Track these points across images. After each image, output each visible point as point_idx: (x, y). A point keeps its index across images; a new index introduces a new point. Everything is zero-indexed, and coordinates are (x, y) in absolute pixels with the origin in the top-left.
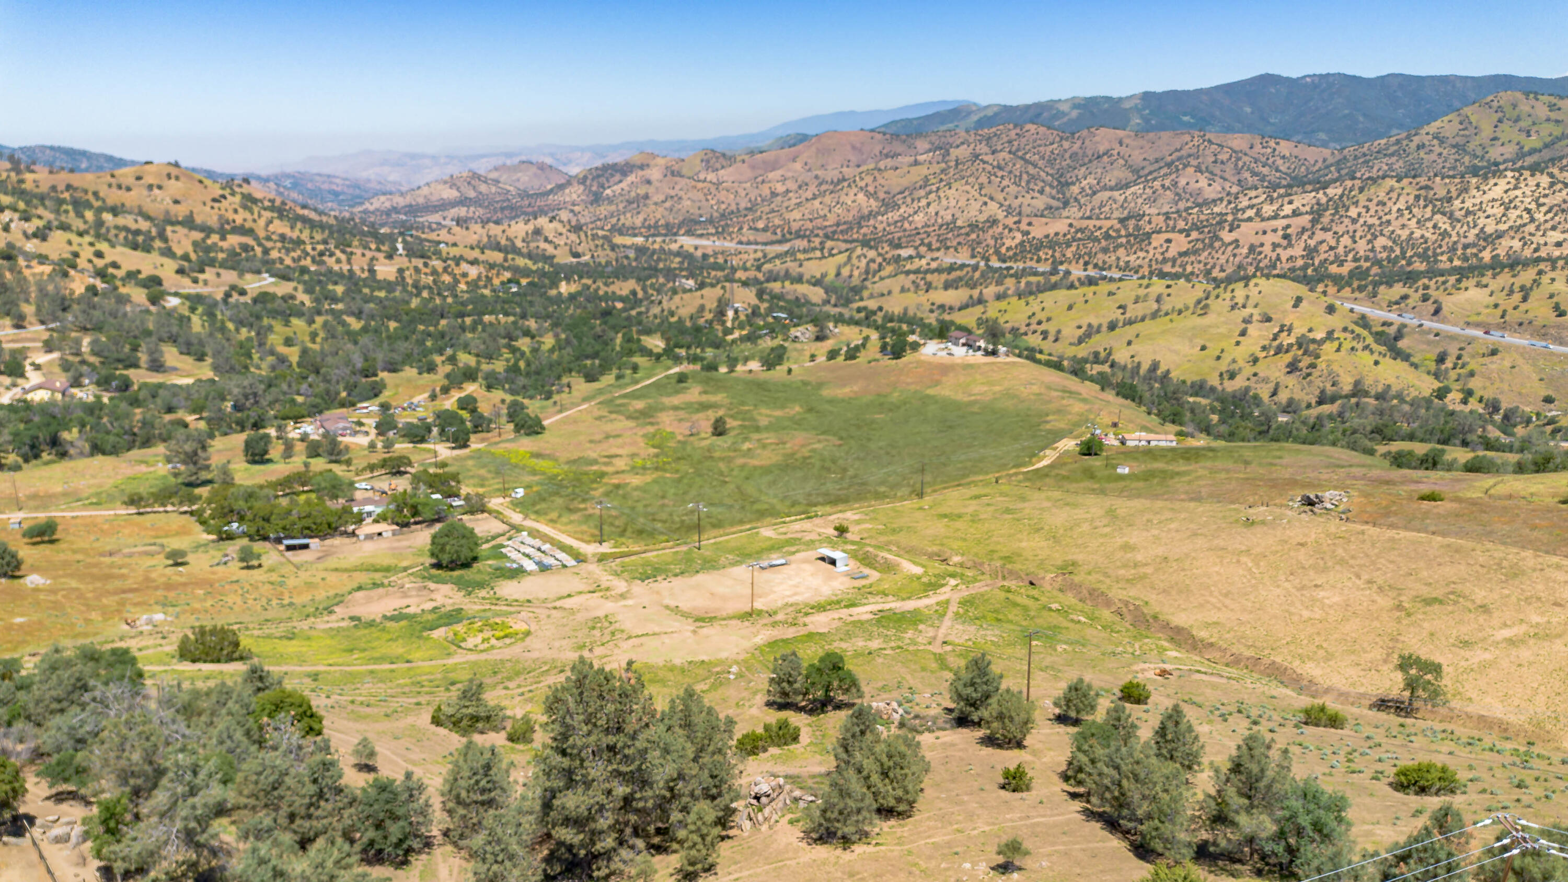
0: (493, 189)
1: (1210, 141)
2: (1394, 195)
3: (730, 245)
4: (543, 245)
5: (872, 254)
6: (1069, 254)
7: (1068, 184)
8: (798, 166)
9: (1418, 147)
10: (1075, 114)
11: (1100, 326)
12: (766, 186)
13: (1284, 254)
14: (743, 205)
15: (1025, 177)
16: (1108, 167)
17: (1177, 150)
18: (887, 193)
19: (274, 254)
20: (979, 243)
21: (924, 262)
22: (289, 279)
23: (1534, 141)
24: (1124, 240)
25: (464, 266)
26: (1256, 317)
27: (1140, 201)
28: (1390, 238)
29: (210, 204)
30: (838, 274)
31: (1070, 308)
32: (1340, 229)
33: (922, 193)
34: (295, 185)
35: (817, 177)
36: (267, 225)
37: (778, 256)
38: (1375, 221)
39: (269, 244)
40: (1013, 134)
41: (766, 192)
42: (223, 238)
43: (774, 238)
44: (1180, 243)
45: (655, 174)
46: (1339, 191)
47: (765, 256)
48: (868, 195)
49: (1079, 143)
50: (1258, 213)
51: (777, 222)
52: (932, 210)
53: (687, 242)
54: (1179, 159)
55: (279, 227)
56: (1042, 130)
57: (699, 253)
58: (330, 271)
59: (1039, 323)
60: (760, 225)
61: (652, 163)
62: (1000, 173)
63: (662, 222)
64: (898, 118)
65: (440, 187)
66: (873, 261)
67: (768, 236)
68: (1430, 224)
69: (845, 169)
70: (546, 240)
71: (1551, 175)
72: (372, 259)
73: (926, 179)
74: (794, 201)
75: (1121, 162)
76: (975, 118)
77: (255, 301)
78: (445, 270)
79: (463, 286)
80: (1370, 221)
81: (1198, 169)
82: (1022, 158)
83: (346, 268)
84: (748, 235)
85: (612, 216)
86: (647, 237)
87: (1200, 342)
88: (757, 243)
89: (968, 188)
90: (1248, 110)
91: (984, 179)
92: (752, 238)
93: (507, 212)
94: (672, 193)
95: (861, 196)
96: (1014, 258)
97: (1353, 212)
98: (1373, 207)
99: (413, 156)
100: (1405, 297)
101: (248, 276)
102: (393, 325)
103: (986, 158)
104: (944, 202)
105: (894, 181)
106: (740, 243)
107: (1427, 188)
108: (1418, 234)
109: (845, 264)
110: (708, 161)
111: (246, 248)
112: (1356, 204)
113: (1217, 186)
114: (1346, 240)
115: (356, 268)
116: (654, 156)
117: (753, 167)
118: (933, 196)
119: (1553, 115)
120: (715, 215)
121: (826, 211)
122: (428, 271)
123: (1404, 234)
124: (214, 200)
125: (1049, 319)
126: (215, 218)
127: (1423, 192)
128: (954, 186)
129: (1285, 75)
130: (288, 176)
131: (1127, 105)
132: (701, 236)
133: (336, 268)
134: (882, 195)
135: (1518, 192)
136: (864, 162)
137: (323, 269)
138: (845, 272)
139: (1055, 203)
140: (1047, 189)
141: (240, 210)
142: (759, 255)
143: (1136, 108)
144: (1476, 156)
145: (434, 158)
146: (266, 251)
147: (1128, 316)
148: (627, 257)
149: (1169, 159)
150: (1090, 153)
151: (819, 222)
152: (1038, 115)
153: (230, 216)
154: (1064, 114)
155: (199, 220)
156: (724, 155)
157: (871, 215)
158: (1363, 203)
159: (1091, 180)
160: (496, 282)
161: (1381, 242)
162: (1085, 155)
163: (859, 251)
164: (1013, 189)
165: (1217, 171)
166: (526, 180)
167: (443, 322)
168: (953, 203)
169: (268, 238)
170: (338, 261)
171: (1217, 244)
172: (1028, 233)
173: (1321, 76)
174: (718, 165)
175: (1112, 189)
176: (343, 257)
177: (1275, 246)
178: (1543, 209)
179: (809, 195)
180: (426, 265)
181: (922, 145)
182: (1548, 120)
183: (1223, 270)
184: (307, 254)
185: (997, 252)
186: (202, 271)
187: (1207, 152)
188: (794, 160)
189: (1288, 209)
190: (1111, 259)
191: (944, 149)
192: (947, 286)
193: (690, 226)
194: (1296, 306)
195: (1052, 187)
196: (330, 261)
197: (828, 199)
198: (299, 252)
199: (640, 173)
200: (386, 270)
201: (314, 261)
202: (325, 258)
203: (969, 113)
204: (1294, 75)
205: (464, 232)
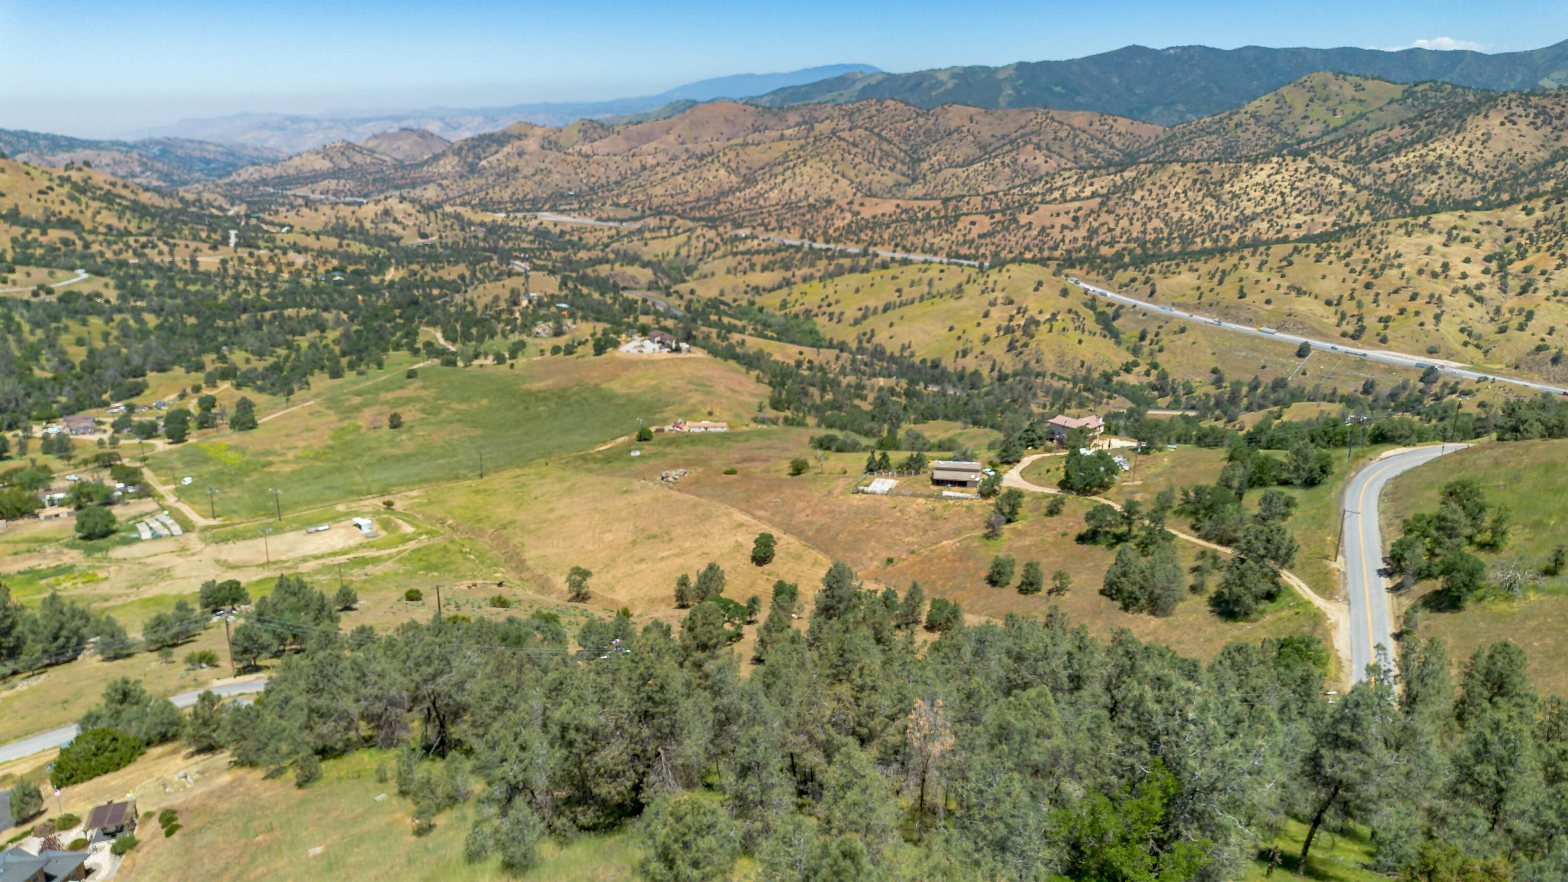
0: (368, 160)
1: (1052, 119)
2: (1175, 179)
3: (589, 221)
4: (392, 226)
5: (711, 234)
6: (886, 236)
7: (920, 160)
8: (671, 138)
9: (1237, 126)
10: (951, 84)
11: (876, 309)
12: (637, 159)
13: (1069, 235)
14: (613, 179)
15: (878, 153)
16: (958, 144)
17: (1023, 127)
18: (749, 168)
19: (95, 248)
20: (811, 224)
21: (756, 242)
22: (103, 275)
23: (1338, 121)
24: (935, 222)
25: (292, 255)
26: (1000, 301)
27: (980, 178)
28: (1163, 220)
29: (36, 196)
30: (677, 254)
31: (857, 291)
32: (1121, 211)
33: (780, 169)
34: (164, 152)
35: (687, 150)
36: (94, 216)
37: (631, 234)
38: (1155, 204)
39: (90, 238)
40: (873, 110)
41: (636, 164)
42: (44, 233)
43: (635, 214)
44: (984, 223)
45: (531, 145)
46: (1133, 174)
47: (618, 233)
48: (730, 170)
49: (933, 120)
50: (1062, 195)
51: (641, 197)
52: (786, 187)
53: (547, 218)
54: (1022, 136)
55: (108, 218)
56: (900, 106)
57: (557, 230)
58: (151, 264)
59: (829, 305)
60: (624, 200)
61: (530, 133)
62: (854, 150)
63: (530, 196)
64: (786, 85)
65: (312, 158)
66: (711, 241)
67: (629, 212)
68: (1199, 207)
69: (715, 143)
70: (395, 221)
71: (1312, 161)
72: (196, 250)
73: (786, 155)
74: (661, 175)
75: (971, 138)
76: (859, 86)
77: (60, 300)
78: (271, 259)
79: (286, 276)
80: (1151, 204)
81: (1038, 147)
82: (879, 135)
83: (167, 259)
84: (609, 211)
85: (481, 190)
86: (508, 213)
87: (950, 323)
88: (614, 220)
89: (822, 165)
90: (1116, 80)
91: (837, 156)
92: (612, 215)
93: (378, 185)
94: (543, 166)
95: (722, 172)
96: (837, 240)
97: (1137, 197)
98: (1155, 190)
99: (294, 120)
100: (1133, 280)
101: (60, 273)
102: (192, 321)
103: (842, 135)
104: (798, 179)
105: (756, 156)
106: (600, 219)
107: (1206, 172)
108: (1188, 215)
109: (685, 244)
110: (585, 132)
111: (66, 242)
112: (1142, 187)
113: (1053, 163)
114: (1124, 223)
115: (178, 259)
116: (532, 126)
117: (628, 139)
118: (789, 173)
119: (1359, 95)
120: (585, 188)
121: (688, 187)
122: (252, 261)
123: (1176, 216)
124: (41, 192)
125: (837, 302)
126: (41, 211)
127: (1201, 177)
128: (809, 163)
129: (1150, 46)
130: (158, 143)
131: (1001, 76)
132: (562, 212)
133: (157, 260)
134: (743, 171)
135: (1279, 177)
136: (736, 135)
137: (143, 262)
138: (684, 252)
139: (904, 180)
140: (899, 166)
141: (67, 202)
142: (613, 232)
143: (1010, 79)
144: (1287, 134)
145: (317, 121)
146: (87, 246)
147: (904, 298)
148: (476, 237)
149: (1014, 136)
150: (942, 129)
151: (681, 199)
152: (919, 84)
153: (57, 208)
154: (942, 83)
155: (24, 212)
156: (602, 125)
157: (732, 191)
158: (1148, 186)
159: (941, 157)
160: (321, 270)
161: (1156, 223)
162: (937, 131)
163: (699, 231)
164: (865, 166)
165: (1055, 148)
166: (406, 149)
167: (244, 317)
168: (806, 179)
169: (94, 231)
170: (161, 253)
171: (1013, 226)
172: (858, 213)
173: (1183, 48)
174: (596, 136)
175: (957, 166)
176: (165, 249)
177: (1064, 227)
178: (1295, 193)
179: (675, 169)
180: (251, 255)
181: (793, 118)
182: (1353, 99)
183: (1011, 252)
184: (129, 246)
185: (825, 233)
186: (12, 271)
187: (1049, 129)
188: (668, 133)
189: (1088, 191)
190: (918, 241)
191: (809, 123)
192: (765, 268)
193: (556, 201)
194: (1036, 289)
195: (903, 163)
196: (151, 253)
197: (690, 175)
198: (121, 245)
199: (517, 143)
200: (209, 261)
201: (135, 253)
202: (147, 251)
203: (855, 81)
204: (1159, 47)
205: (313, 213)
